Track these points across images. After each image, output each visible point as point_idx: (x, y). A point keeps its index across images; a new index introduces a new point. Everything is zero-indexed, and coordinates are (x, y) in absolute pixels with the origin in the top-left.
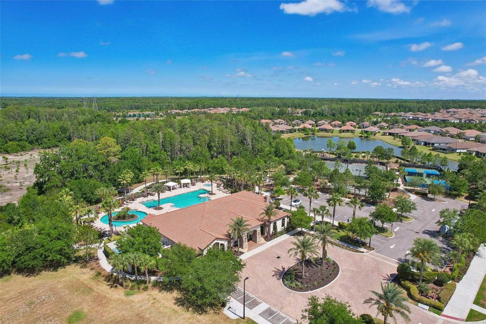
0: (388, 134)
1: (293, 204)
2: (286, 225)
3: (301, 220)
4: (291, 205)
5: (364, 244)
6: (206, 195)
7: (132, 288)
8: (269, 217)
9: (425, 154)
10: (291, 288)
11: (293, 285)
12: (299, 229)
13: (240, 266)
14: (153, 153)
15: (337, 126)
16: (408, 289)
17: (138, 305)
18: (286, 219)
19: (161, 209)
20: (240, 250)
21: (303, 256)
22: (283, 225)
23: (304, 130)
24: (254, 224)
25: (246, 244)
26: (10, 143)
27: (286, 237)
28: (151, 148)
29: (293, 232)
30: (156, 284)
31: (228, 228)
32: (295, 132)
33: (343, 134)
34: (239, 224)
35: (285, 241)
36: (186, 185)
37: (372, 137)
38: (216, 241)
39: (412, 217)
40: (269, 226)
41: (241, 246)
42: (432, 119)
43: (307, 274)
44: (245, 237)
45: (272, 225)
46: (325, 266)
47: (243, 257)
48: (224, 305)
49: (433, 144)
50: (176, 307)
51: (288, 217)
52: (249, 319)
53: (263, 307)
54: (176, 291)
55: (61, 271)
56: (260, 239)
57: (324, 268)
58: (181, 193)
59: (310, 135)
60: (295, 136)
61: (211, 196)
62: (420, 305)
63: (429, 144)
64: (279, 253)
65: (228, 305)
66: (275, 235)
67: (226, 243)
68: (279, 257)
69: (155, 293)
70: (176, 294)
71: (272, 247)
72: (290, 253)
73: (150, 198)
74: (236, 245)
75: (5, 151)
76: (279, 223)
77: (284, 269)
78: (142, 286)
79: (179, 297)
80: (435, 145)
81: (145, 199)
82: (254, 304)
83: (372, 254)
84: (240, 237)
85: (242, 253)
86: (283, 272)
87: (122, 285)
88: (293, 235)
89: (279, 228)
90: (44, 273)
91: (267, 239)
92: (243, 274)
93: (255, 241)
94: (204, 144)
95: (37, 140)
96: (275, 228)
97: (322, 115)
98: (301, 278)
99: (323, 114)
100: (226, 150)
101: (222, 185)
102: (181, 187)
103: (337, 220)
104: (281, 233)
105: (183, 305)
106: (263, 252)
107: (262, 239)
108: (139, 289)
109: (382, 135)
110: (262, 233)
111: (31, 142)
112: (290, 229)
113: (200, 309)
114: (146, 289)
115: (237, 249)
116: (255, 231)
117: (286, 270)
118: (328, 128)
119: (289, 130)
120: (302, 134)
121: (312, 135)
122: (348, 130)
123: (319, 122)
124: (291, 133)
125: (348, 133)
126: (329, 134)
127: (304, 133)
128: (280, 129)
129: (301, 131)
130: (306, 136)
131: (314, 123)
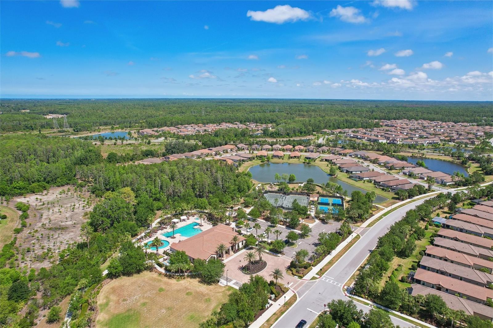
0: (324, 160)
1: (248, 230)
2: (244, 244)
3: (251, 242)
4: (247, 231)
5: (280, 253)
6: (198, 227)
7: (178, 279)
8: (235, 242)
9: (337, 186)
10: (245, 274)
11: (246, 272)
12: (251, 246)
13: (223, 266)
14: (155, 194)
15: (288, 150)
16: (292, 271)
17: (184, 285)
18: (244, 241)
19: (174, 238)
20: (222, 259)
21: (250, 260)
22: (242, 244)
23: (260, 157)
24: (228, 246)
25: (225, 255)
26: (33, 185)
27: (244, 250)
28: (153, 190)
29: (247, 248)
30: (188, 276)
31: (216, 249)
32: (254, 159)
33: (292, 161)
34: (221, 247)
35: (243, 253)
36: (184, 220)
37: (312, 163)
38: (211, 256)
39: (310, 235)
40: (235, 246)
41: (223, 257)
42: (367, 138)
43: (252, 268)
44: (224, 252)
45: (237, 245)
46: (260, 264)
47: (224, 262)
48: (218, 282)
49: (351, 172)
50: (199, 284)
51: (245, 240)
52: (229, 286)
53: (234, 281)
54: (197, 278)
55: (141, 274)
56: (231, 252)
57: (260, 265)
58: (182, 226)
59: (265, 162)
60: (253, 164)
61: (201, 227)
62: (295, 276)
63: (349, 172)
64: (241, 259)
65: (220, 282)
66: (239, 250)
67: (215, 256)
68: (240, 261)
69: (189, 279)
70: (198, 279)
71: (237, 256)
72: (245, 259)
73: (165, 230)
74: (220, 256)
75: (31, 191)
76: (240, 244)
77: (243, 266)
78: (183, 278)
79: (200, 280)
80: (353, 173)
81: (163, 232)
82: (231, 280)
83: (284, 257)
84: (222, 253)
85: (223, 260)
86: (242, 267)
87: (173, 278)
88: (248, 249)
89: (241, 246)
90: (135, 275)
91: (235, 252)
92: (225, 269)
93: (229, 254)
94: (189, 186)
95: (52, 180)
96: (238, 246)
97: (278, 135)
98: (250, 269)
99: (279, 133)
100: (205, 191)
101: (206, 218)
102: (181, 222)
103: (270, 239)
104: (242, 249)
105: (202, 283)
106: (233, 259)
107: (232, 252)
108: (181, 278)
109: (320, 161)
110: (232, 249)
111: (48, 182)
112: (246, 247)
113: (209, 283)
114: (184, 278)
115: (221, 259)
116: (229, 249)
117: (244, 266)
118: (280, 155)
119: (249, 158)
120: (259, 162)
121: (267, 162)
122: (295, 157)
123: (274, 146)
124: (251, 160)
125: (295, 159)
126: (280, 161)
127: (261, 160)
128: (242, 158)
129: (259, 158)
130: (262, 163)
131: (270, 147)
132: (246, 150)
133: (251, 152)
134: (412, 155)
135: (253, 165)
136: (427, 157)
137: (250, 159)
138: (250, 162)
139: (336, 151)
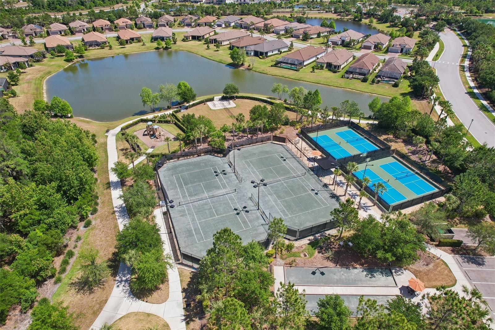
0: (190, 38)
23: (59, 51)
32: (44, 57)
33: (129, 48)
37: (174, 47)
49: (267, 53)
59: (76, 60)
60: (49, 69)
63: (261, 54)
80: (269, 54)
97: (64, 5)
109: (185, 41)
118: (99, 40)
119: (32, 56)
120: (60, 63)
121: (79, 59)
122: (132, 39)
123: (72, 25)
124: (38, 61)
125: (134, 45)
126: (105, 52)
127: (64, 58)
128: (13, 60)
129: (57, 54)
130: (70, 64)
131: (64, 27)
132: (11, 39)
133: (28, 40)
134: (291, 15)
135: (49, 73)
136: (309, 16)
137: (37, 58)
138: (37, 66)
139: (193, 21)
